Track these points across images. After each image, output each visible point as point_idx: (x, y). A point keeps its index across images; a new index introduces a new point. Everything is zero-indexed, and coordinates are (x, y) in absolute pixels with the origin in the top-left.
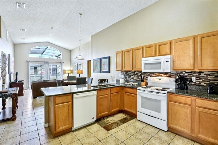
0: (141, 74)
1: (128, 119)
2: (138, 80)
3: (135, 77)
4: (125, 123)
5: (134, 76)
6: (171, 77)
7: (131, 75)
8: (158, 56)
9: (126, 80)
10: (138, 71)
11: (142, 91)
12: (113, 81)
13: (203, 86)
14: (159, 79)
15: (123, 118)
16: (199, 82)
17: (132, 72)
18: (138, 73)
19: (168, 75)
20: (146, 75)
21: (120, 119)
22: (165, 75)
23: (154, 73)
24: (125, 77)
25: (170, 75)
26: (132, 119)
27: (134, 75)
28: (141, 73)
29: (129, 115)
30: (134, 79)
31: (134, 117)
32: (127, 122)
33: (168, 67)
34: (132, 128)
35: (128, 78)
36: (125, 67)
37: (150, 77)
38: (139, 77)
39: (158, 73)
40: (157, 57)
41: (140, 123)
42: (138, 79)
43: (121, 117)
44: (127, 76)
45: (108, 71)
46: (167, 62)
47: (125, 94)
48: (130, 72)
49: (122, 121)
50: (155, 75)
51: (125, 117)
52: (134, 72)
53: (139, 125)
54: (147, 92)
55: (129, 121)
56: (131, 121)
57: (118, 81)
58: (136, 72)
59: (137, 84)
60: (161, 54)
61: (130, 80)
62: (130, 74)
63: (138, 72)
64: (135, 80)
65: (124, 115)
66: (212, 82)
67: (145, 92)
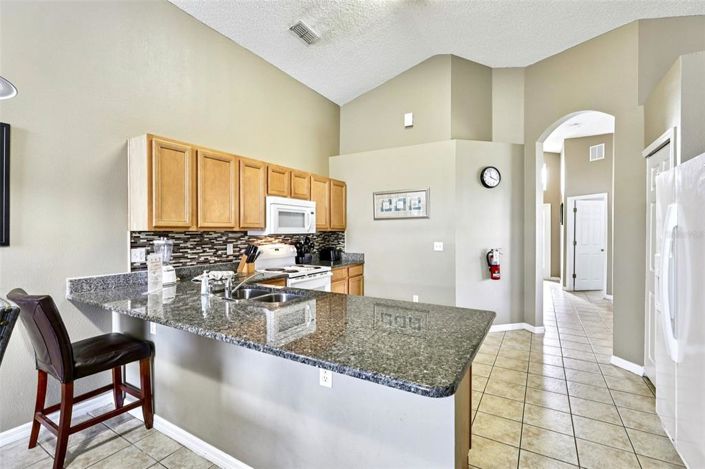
0: (224, 242)
2: (216, 262)
3: (204, 252)
5: (199, 249)
6: (286, 243)
7: (188, 245)
10: (217, 230)
14: (275, 250)
17: (193, 236)
18: (216, 238)
19: (281, 240)
20: (239, 242)
27: (200, 244)
28: (224, 238)
30: (202, 259)
33: (313, 224)
36: (208, 214)
38: (217, 250)
42: (216, 259)
46: (312, 213)
48: (183, 236)
52: (201, 235)
58: (208, 233)
60: (297, 195)
62: (186, 241)
63: (216, 235)
64: (206, 261)
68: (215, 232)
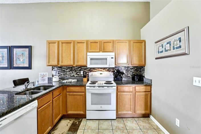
1: (77, 123)
2: (77, 76)
3: (73, 73)
4: (78, 129)
5: (71, 72)
6: (109, 72)
8: (103, 52)
9: (60, 77)
10: (77, 66)
11: (92, 88)
12: (44, 80)
13: (129, 76)
14: (100, 74)
15: (70, 125)
16: (127, 74)
17: (69, 68)
18: (77, 69)
19: (107, 70)
20: (86, 70)
21: (67, 128)
22: (105, 70)
23: (94, 68)
24: (58, 74)
25: (109, 70)
26: (81, 121)
27: (71, 70)
29: (73, 118)
30: (72, 75)
31: (81, 118)
32: (79, 127)
33: (113, 63)
34: (89, 132)
35: (64, 74)
36: (63, 61)
37: (91, 72)
38: (77, 73)
39: (98, 68)
40: (101, 53)
41: (91, 122)
42: (77, 75)
43: (67, 125)
44: (62, 72)
45: (28, 66)
46: (112, 58)
47: (69, 94)
48: (66, 68)
49: (73, 130)
50: (95, 70)
51: (71, 122)
52: (72, 68)
53: (93, 125)
54: (97, 88)
55: (81, 125)
56: (82, 124)
57: (50, 80)
58: (74, 67)
59: (76, 80)
60: (106, 51)
61: (66, 76)
62: (67, 70)
63: (77, 68)
64: (73, 76)
65: (68, 121)
66: (134, 73)
67: (96, 88)
68: (76, 67)
